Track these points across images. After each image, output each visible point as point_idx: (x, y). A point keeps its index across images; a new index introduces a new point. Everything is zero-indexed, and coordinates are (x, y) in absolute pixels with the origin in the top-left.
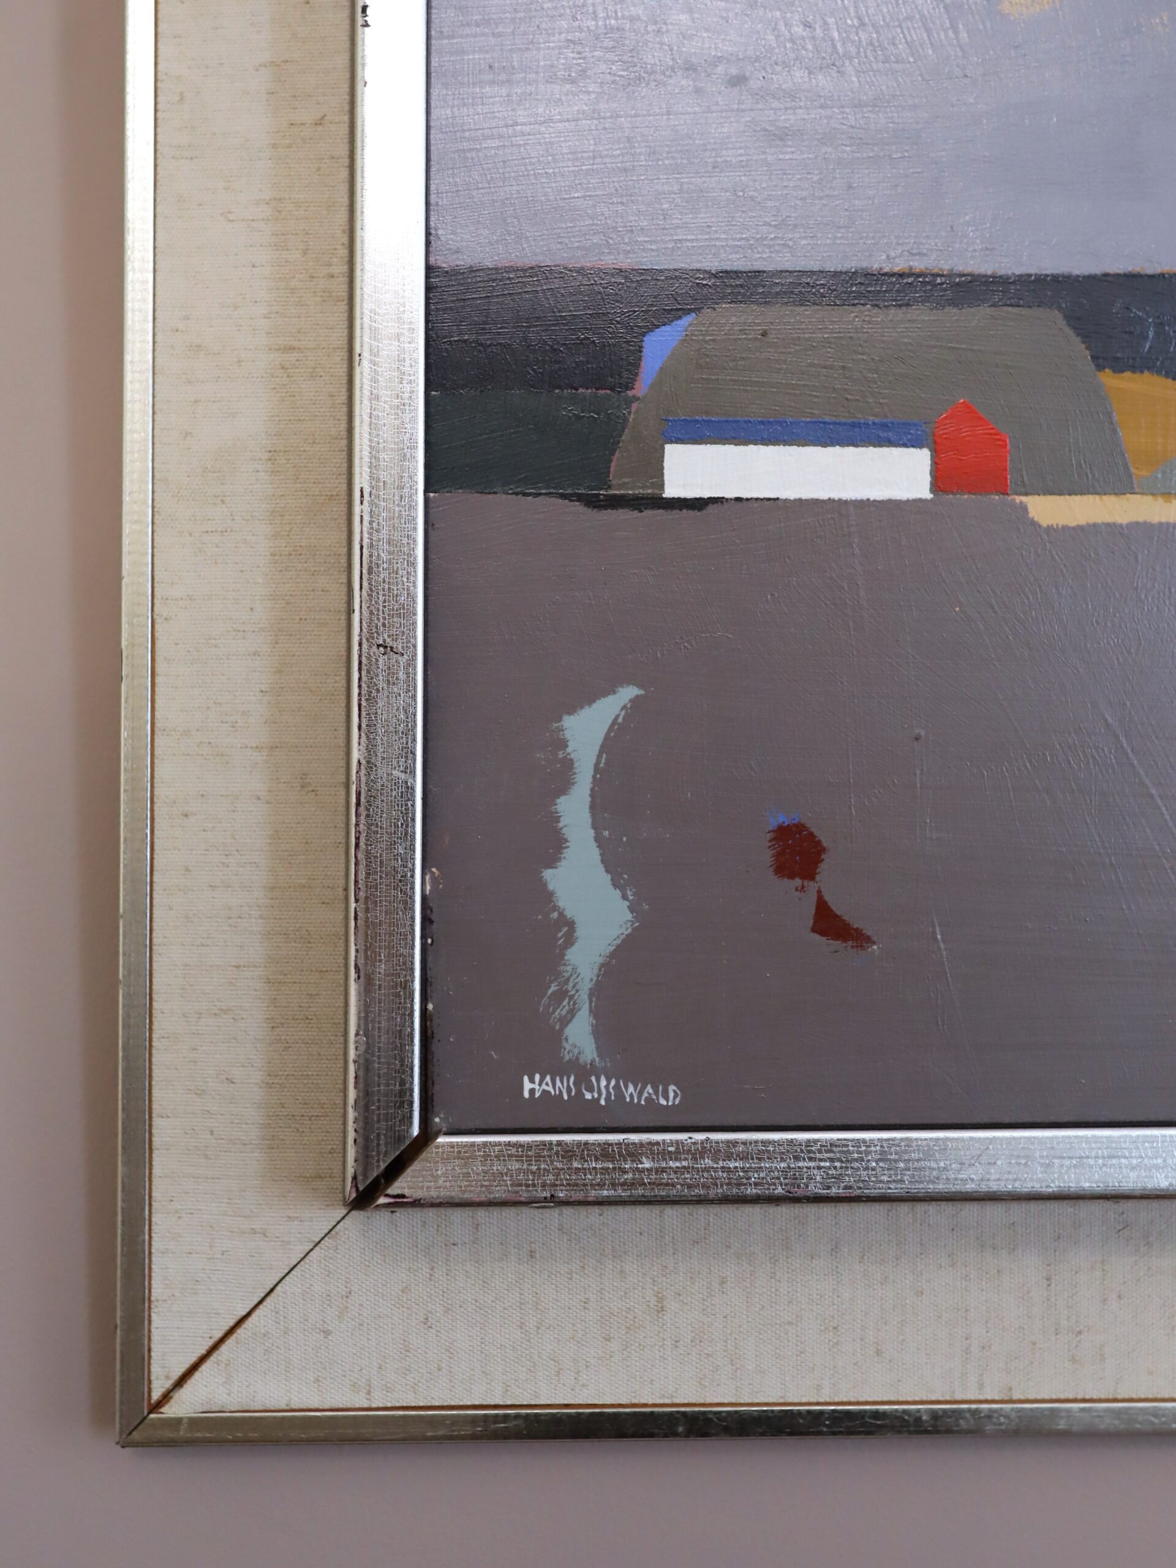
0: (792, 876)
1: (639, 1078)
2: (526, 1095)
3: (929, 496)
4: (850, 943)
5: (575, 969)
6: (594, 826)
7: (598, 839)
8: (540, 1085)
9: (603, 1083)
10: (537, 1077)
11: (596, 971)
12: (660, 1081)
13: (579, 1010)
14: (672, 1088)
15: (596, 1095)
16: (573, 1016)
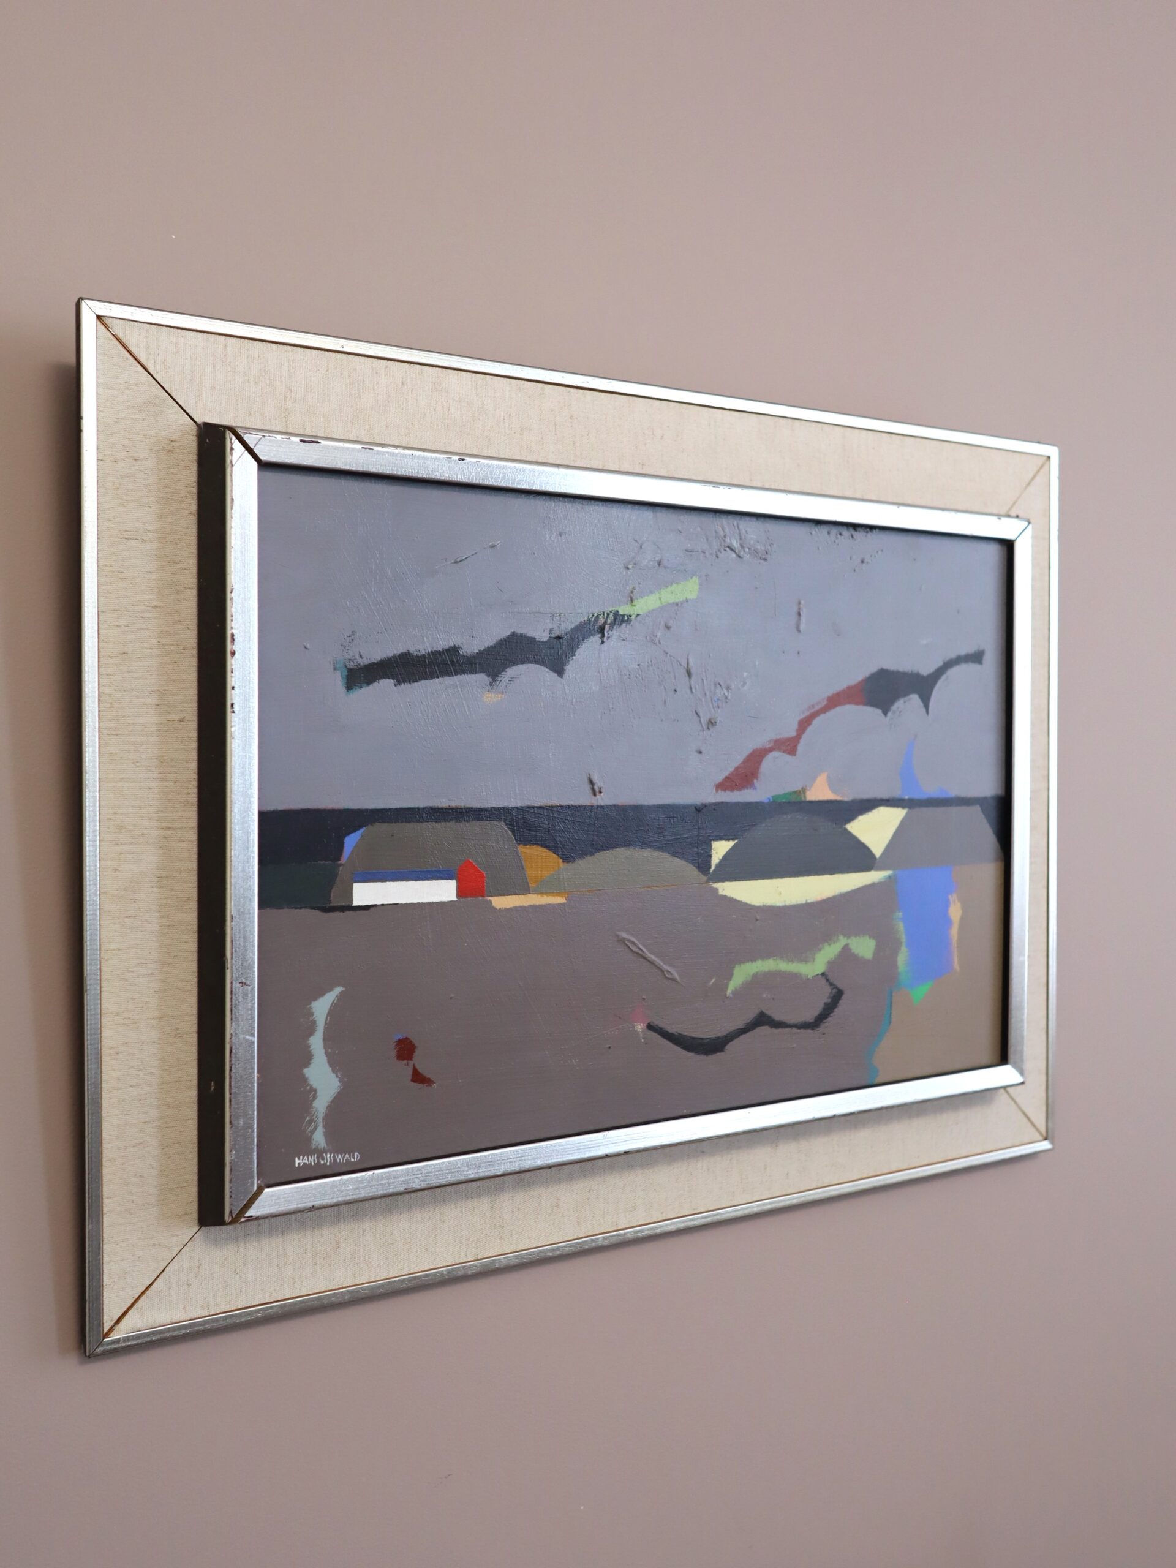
0: (403, 1059)
1: (341, 1151)
2: (297, 1165)
3: (455, 899)
4: (426, 1084)
5: (317, 1109)
6: (325, 1048)
7: (326, 1053)
8: (303, 1160)
9: (328, 1156)
10: (301, 1157)
11: (325, 1109)
12: (351, 1151)
13: (319, 1126)
14: (356, 1154)
15: (325, 1161)
16: (316, 1129)
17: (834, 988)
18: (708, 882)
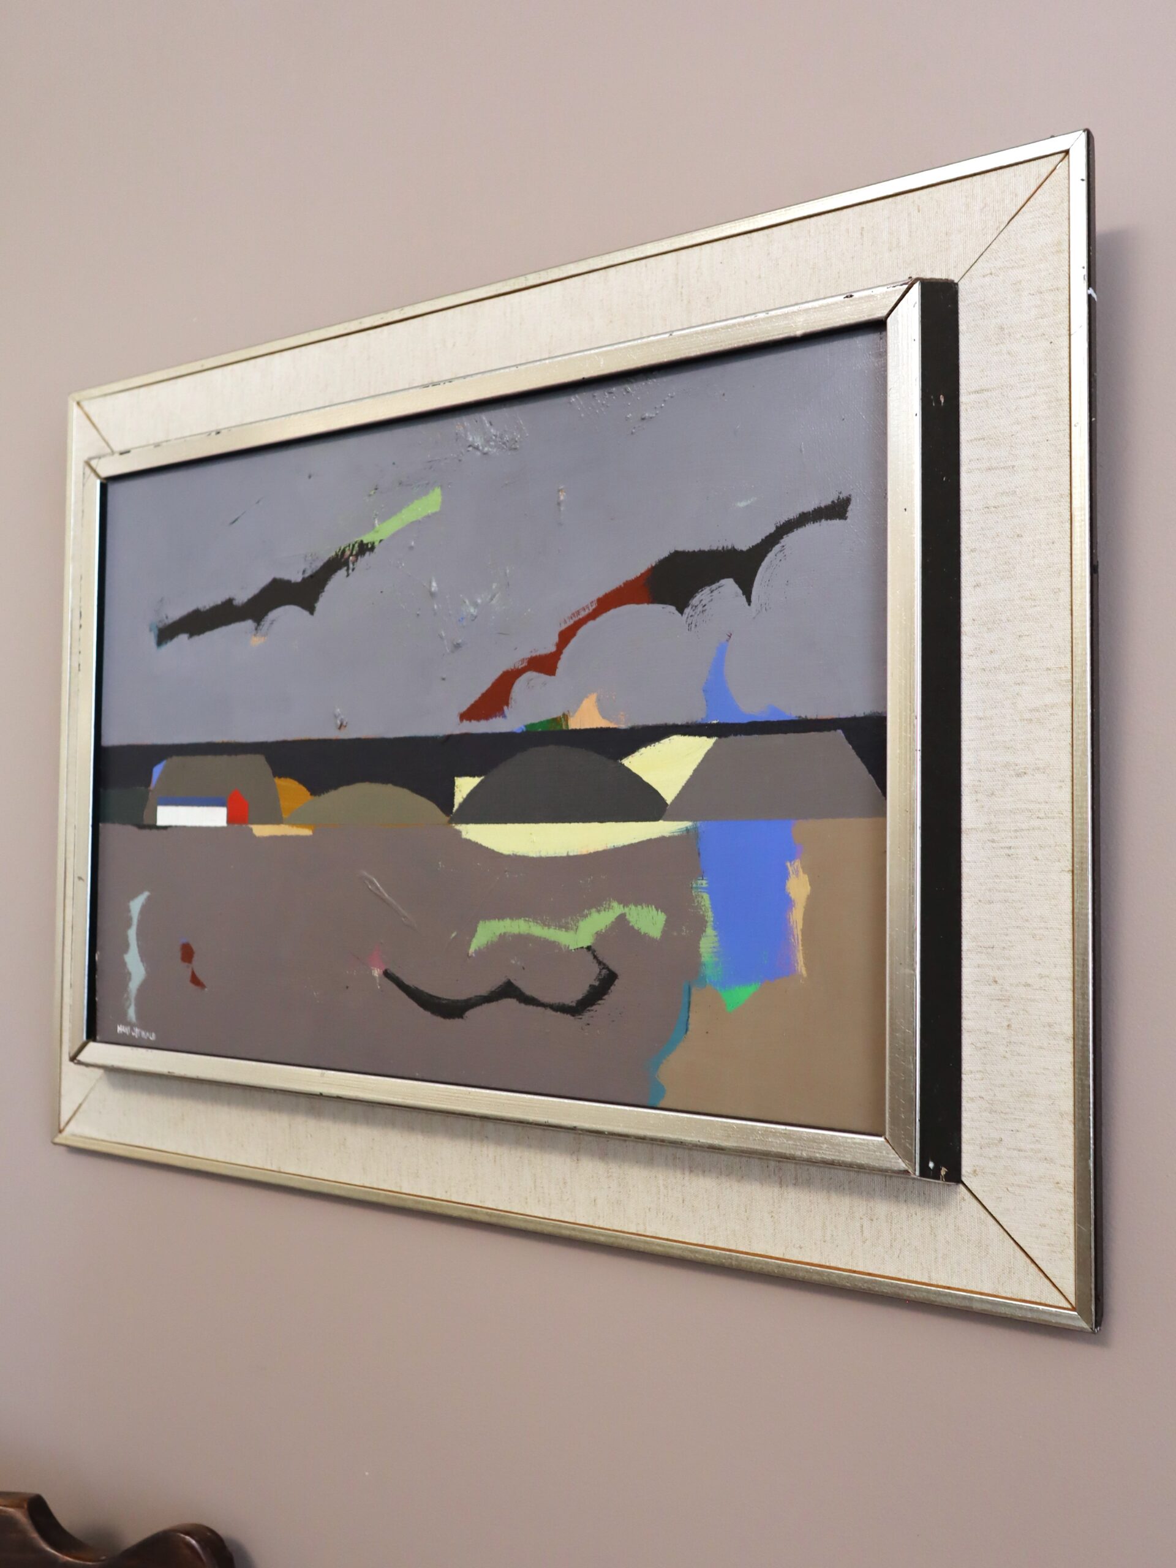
0: (186, 962)
1: (145, 1030)
2: (118, 1033)
3: (226, 825)
4: (200, 987)
5: (131, 990)
6: (137, 941)
7: (138, 945)
9: (136, 1031)
10: (120, 1027)
11: (136, 991)
12: (150, 1032)
13: (131, 1005)
14: (153, 1035)
15: (134, 1035)
17: (603, 968)
18: (450, 822)
